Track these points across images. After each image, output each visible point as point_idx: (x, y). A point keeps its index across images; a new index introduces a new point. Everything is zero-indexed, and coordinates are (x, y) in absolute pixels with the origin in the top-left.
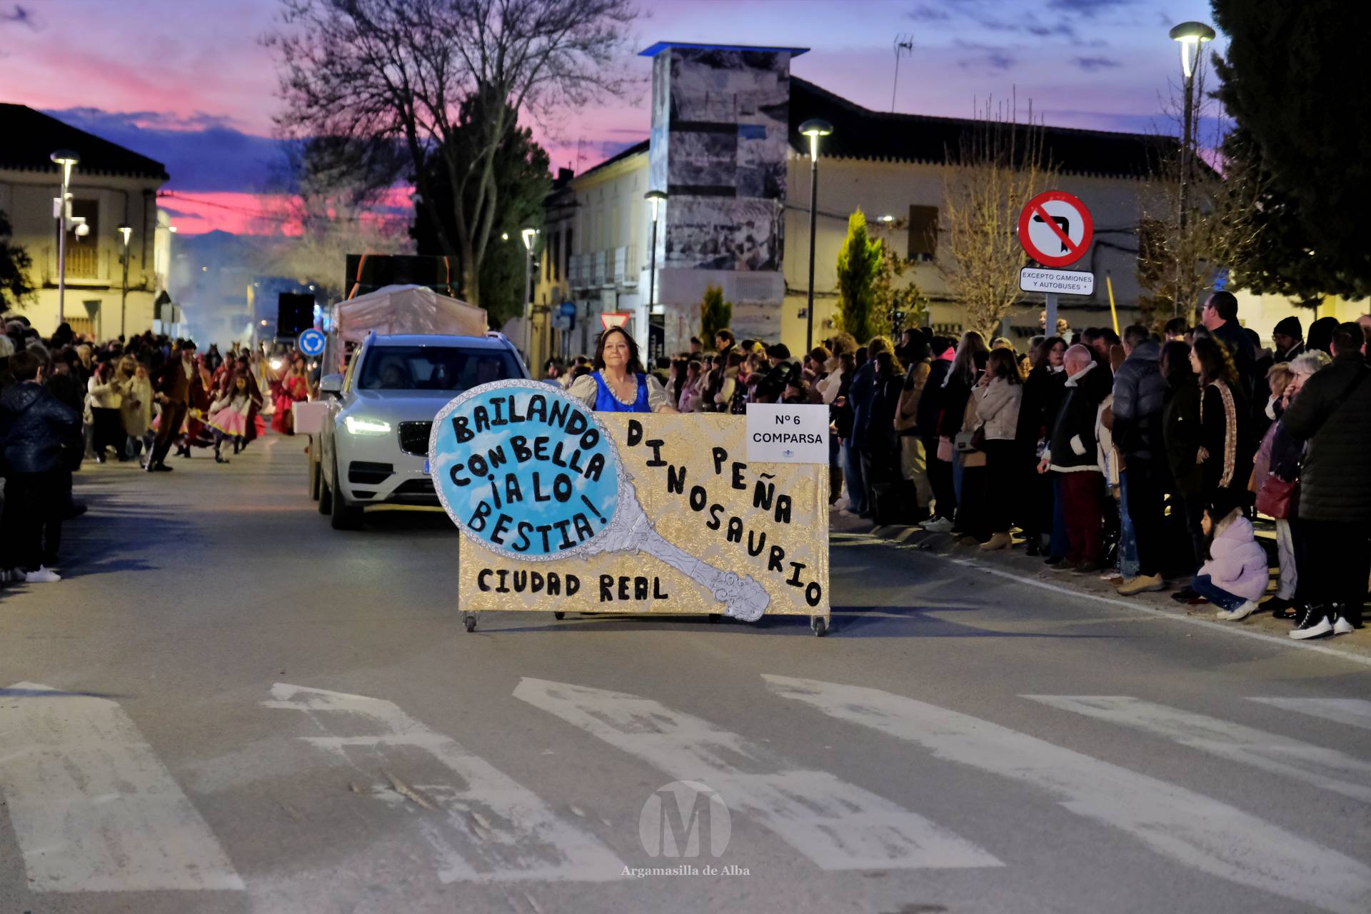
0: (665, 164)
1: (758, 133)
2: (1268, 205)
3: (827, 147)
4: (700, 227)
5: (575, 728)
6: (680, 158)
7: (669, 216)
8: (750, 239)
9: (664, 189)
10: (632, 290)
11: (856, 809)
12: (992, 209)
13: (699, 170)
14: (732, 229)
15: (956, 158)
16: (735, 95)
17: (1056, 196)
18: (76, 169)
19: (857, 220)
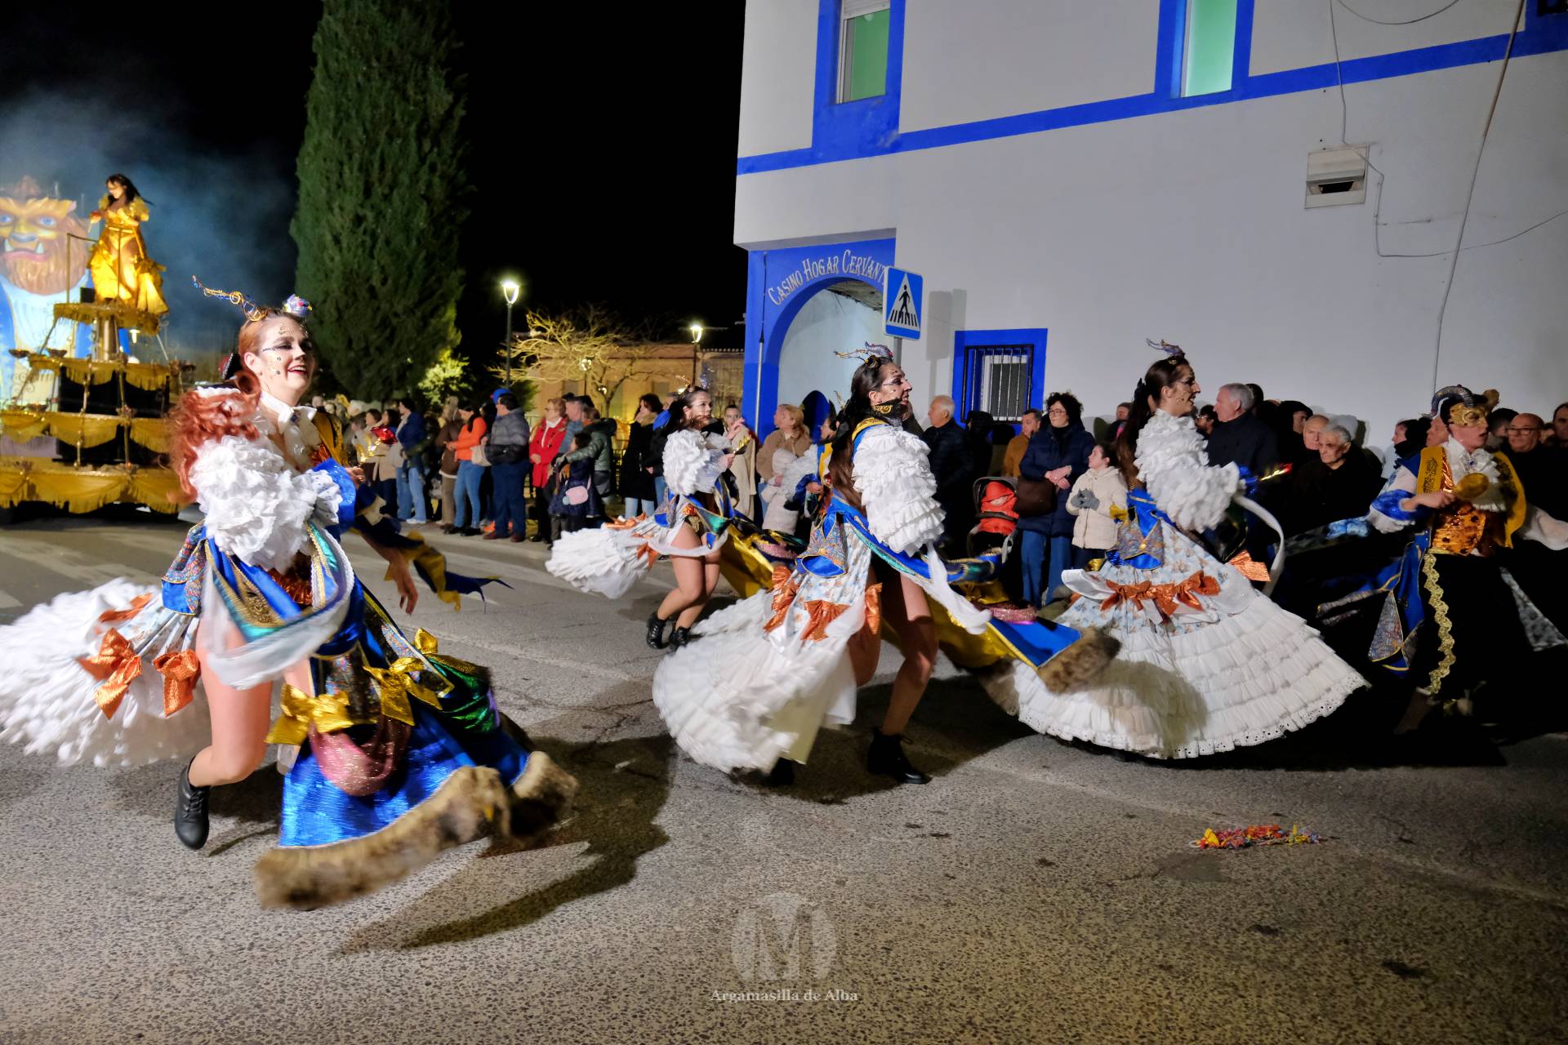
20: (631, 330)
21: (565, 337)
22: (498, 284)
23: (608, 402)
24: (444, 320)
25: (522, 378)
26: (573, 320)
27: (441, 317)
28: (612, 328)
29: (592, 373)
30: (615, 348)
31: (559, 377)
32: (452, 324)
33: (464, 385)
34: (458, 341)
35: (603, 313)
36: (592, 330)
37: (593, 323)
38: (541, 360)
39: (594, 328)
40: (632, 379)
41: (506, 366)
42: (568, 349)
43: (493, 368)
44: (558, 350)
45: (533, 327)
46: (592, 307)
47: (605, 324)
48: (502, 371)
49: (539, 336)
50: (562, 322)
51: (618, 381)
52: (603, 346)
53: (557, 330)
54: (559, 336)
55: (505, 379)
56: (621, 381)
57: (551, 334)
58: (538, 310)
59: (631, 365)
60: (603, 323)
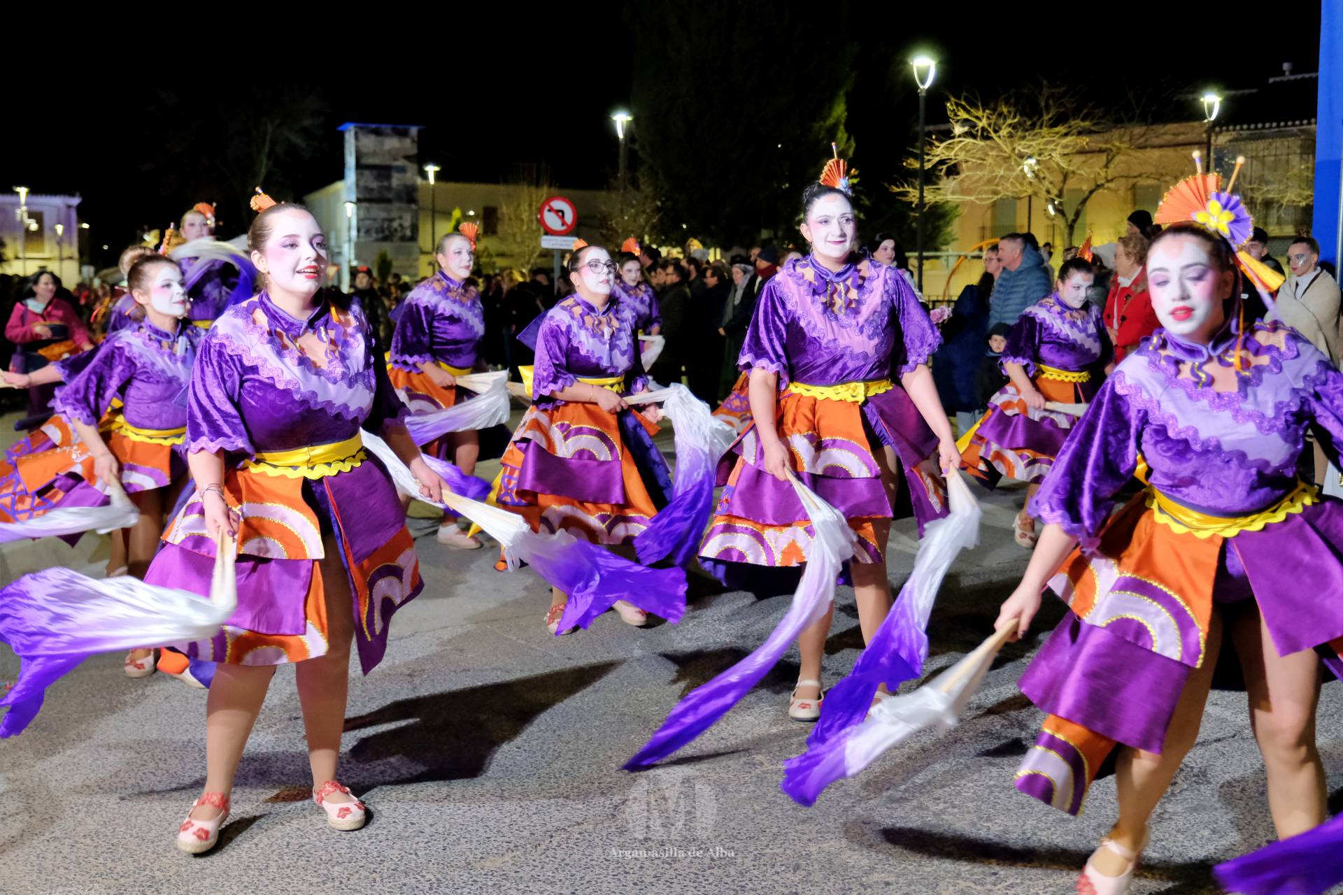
0: (354, 188)
1: (402, 170)
2: (663, 203)
3: (438, 176)
4: (374, 220)
6: (362, 183)
7: (358, 214)
8: (401, 225)
9: (354, 199)
10: (339, 254)
12: (525, 207)
13: (371, 190)
14: (391, 220)
15: (506, 182)
16: (389, 152)
17: (558, 197)
18: (28, 193)
19: (457, 213)
20: (1107, 113)
21: (1004, 132)
23: (1071, 227)
24: (831, 121)
25: (938, 198)
26: (1015, 105)
27: (825, 119)
28: (1075, 113)
29: (1046, 183)
30: (1084, 141)
31: (995, 193)
32: (842, 128)
34: (851, 153)
35: (1062, 89)
36: (1046, 118)
37: (1048, 107)
38: (969, 169)
39: (1048, 113)
40: (1108, 188)
41: (917, 183)
42: (1008, 149)
43: (898, 187)
44: (994, 153)
45: (957, 121)
46: (1045, 82)
47: (1065, 106)
48: (911, 190)
49: (966, 133)
50: (999, 109)
51: (1087, 193)
52: (1065, 141)
53: (992, 121)
54: (996, 131)
55: (916, 201)
56: (1091, 192)
57: (983, 129)
58: (964, 94)
59: (1106, 166)
60: (1062, 105)
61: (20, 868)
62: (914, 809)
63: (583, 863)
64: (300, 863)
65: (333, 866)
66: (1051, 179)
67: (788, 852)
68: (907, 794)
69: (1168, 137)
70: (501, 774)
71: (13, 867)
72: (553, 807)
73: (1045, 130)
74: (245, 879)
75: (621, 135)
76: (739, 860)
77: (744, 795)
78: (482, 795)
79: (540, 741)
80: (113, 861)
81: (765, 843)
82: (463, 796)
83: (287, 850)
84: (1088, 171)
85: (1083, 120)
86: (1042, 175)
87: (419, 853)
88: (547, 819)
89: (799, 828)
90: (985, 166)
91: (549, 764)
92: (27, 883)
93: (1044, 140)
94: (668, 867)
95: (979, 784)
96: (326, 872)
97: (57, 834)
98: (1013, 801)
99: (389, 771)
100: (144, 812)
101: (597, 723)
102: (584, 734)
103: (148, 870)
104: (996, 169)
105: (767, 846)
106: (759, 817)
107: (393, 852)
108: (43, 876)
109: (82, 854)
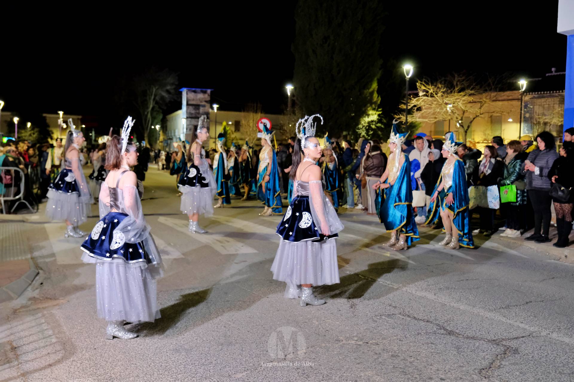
0: (185, 113)
1: (204, 106)
3: (218, 109)
4: (193, 125)
5: (171, 227)
6: (189, 111)
7: (187, 123)
9: (185, 117)
11: (228, 242)
13: (192, 114)
15: (244, 111)
16: (199, 99)
17: (265, 118)
19: (225, 123)
20: (481, 87)
21: (440, 94)
22: (401, 67)
23: (466, 132)
24: (371, 90)
25: (413, 120)
26: (445, 83)
27: (369, 89)
28: (468, 87)
29: (456, 115)
30: (471, 99)
31: (436, 118)
32: (376, 91)
33: (379, 125)
34: (379, 102)
35: (463, 78)
36: (456, 89)
37: (457, 85)
38: (425, 109)
39: (457, 87)
40: (481, 117)
41: (405, 114)
42: (441, 102)
43: (397, 115)
44: (435, 103)
45: (421, 90)
46: (456, 75)
47: (464, 85)
48: (402, 117)
49: (424, 95)
50: (438, 86)
51: (472, 119)
52: (463, 99)
53: (435, 90)
54: (436, 94)
55: (404, 121)
56: (474, 119)
57: (431, 93)
58: (424, 79)
59: (480, 108)
60: (463, 84)
61: (62, 371)
62: (402, 360)
63: (273, 377)
64: (166, 373)
65: (178, 375)
66: (458, 113)
67: (352, 375)
68: (399, 355)
69: (505, 97)
70: (241, 341)
71: (59, 370)
72: (262, 355)
73: (456, 94)
74: (145, 378)
75: (289, 94)
76: (334, 378)
77: (335, 353)
78: (235, 349)
79: (257, 329)
80: (96, 370)
81: (344, 372)
82: (227, 349)
83: (161, 368)
84: (472, 110)
85: (471, 90)
86: (454, 112)
87: (211, 371)
88: (259, 359)
89: (357, 366)
90: (432, 108)
91: (260, 338)
92: (65, 377)
93: (456, 98)
94: (306, 379)
95: (427, 351)
96: (175, 377)
97: (75, 358)
98: (441, 358)
99: (199, 339)
100: (107, 352)
101: (278, 323)
102: (273, 327)
103: (109, 373)
104: (436, 109)
105: (345, 373)
106: (341, 361)
107: (201, 370)
108: (71, 375)
109: (85, 366)
